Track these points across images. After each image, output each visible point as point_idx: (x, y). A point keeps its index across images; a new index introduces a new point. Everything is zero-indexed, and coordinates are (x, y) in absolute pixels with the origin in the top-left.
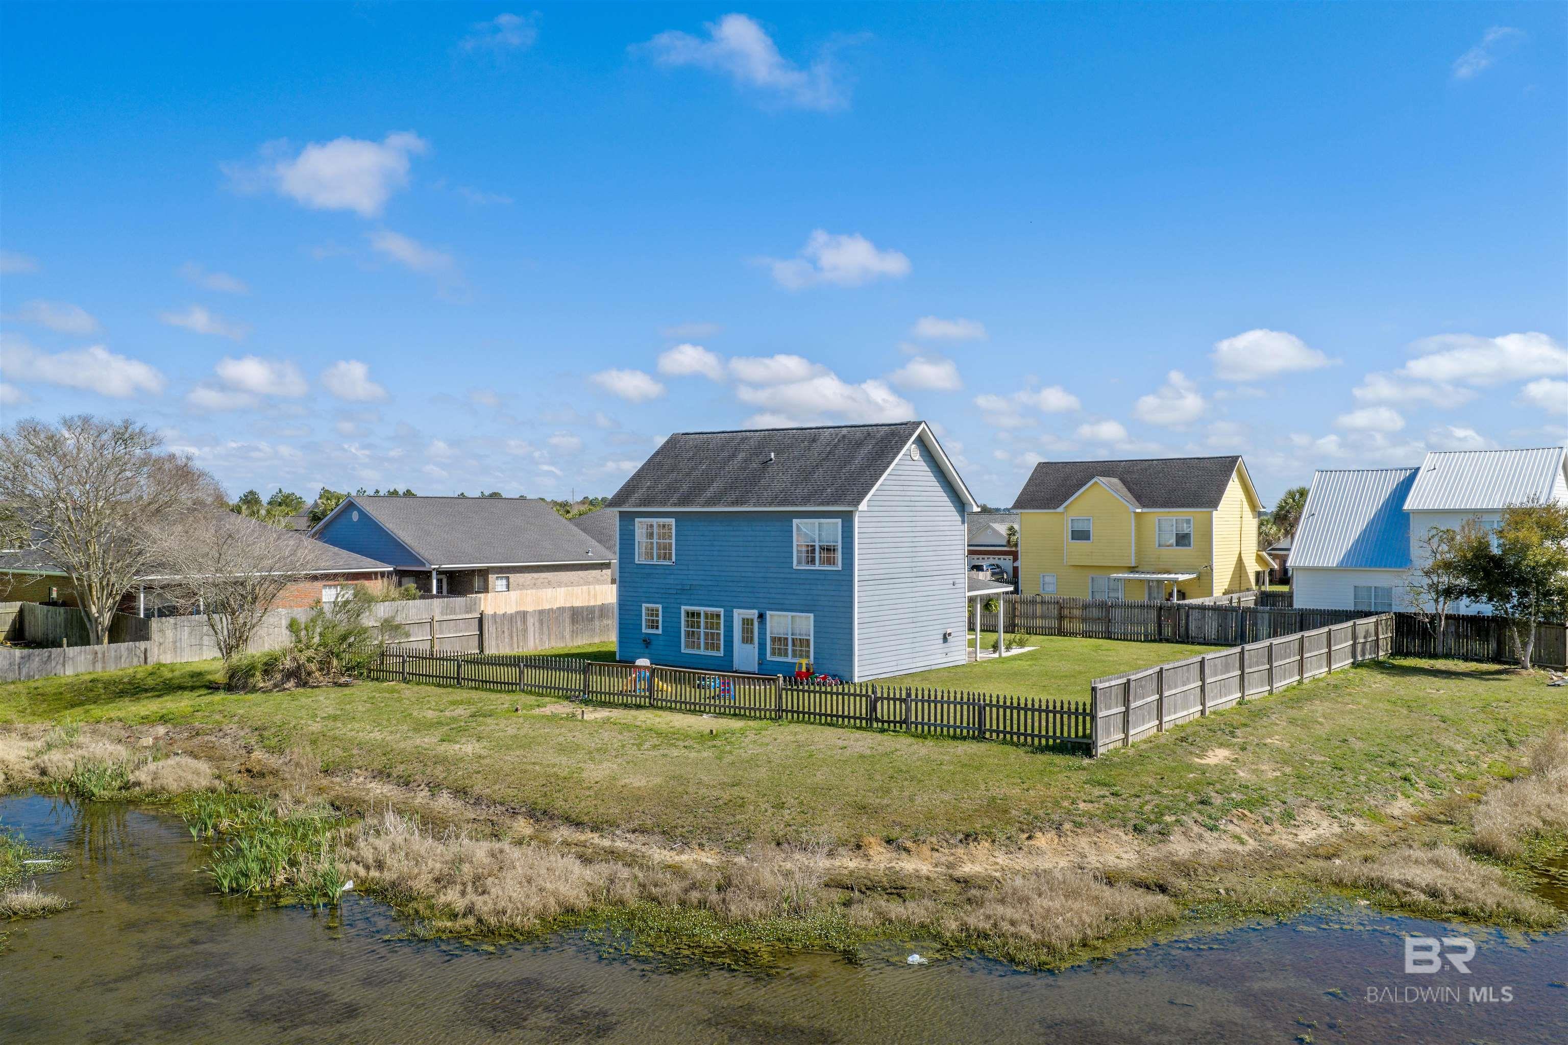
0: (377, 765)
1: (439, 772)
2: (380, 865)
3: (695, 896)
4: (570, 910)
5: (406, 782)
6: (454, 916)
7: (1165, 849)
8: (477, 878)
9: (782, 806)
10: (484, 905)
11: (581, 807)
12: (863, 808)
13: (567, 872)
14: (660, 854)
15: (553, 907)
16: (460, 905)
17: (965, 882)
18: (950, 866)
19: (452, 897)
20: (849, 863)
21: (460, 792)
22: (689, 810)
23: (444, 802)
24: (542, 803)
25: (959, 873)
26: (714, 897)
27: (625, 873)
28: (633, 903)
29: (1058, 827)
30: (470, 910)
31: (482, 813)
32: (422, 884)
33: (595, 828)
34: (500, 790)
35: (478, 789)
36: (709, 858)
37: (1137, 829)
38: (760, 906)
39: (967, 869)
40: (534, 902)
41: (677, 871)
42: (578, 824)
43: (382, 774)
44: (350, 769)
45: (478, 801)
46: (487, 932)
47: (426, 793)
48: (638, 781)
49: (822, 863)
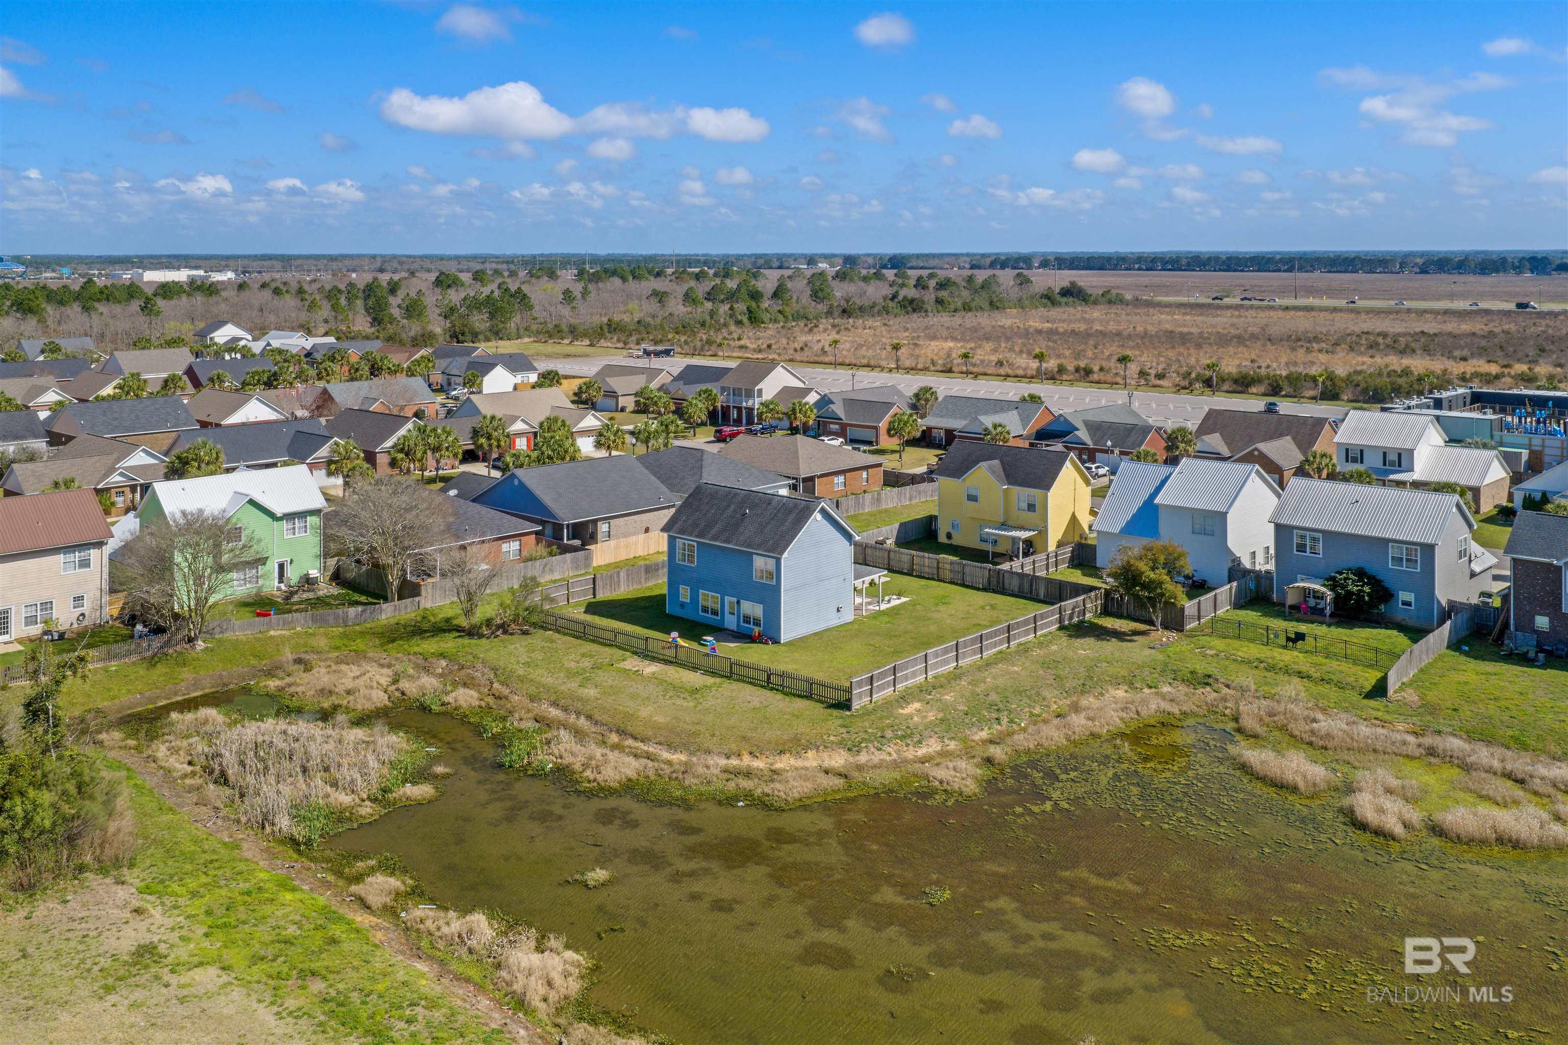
0: (552, 699)
1: (579, 705)
2: (561, 757)
3: (674, 775)
4: (630, 780)
5: (565, 710)
6: (589, 782)
7: (858, 758)
8: (597, 767)
9: (714, 735)
10: (600, 778)
11: (638, 729)
12: (744, 738)
13: (629, 764)
14: (666, 755)
15: (624, 780)
16: (592, 777)
17: (774, 772)
18: (772, 764)
19: (588, 773)
20: (734, 762)
21: (589, 717)
22: (678, 735)
23: (582, 722)
24: (622, 727)
25: (773, 768)
26: (681, 776)
27: (650, 764)
28: (653, 777)
29: (818, 748)
30: (595, 780)
31: (598, 729)
32: (577, 767)
33: (642, 741)
34: (605, 718)
35: (597, 716)
36: (683, 757)
37: (849, 750)
38: (695, 781)
39: (778, 766)
40: (617, 777)
41: (669, 763)
42: (636, 739)
43: (555, 704)
44: (540, 700)
45: (596, 723)
46: (602, 789)
47: (574, 716)
48: (660, 719)
49: (723, 762)
